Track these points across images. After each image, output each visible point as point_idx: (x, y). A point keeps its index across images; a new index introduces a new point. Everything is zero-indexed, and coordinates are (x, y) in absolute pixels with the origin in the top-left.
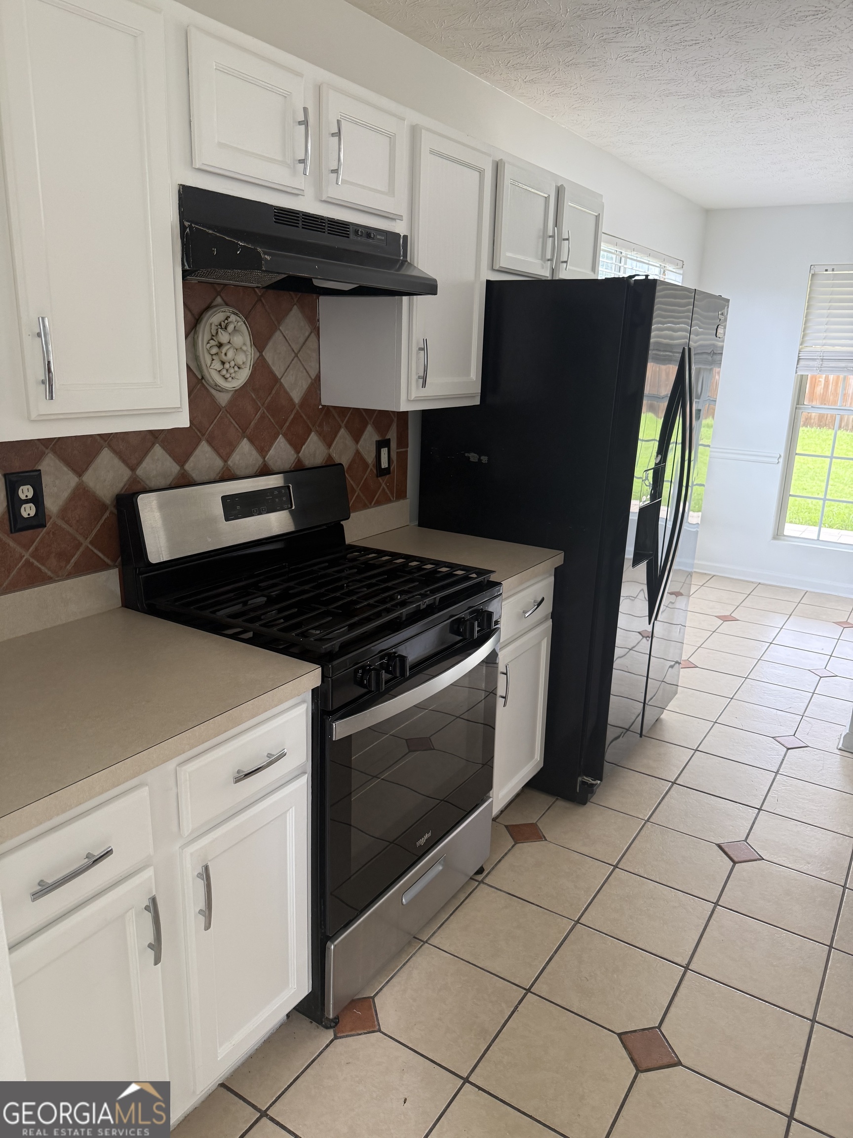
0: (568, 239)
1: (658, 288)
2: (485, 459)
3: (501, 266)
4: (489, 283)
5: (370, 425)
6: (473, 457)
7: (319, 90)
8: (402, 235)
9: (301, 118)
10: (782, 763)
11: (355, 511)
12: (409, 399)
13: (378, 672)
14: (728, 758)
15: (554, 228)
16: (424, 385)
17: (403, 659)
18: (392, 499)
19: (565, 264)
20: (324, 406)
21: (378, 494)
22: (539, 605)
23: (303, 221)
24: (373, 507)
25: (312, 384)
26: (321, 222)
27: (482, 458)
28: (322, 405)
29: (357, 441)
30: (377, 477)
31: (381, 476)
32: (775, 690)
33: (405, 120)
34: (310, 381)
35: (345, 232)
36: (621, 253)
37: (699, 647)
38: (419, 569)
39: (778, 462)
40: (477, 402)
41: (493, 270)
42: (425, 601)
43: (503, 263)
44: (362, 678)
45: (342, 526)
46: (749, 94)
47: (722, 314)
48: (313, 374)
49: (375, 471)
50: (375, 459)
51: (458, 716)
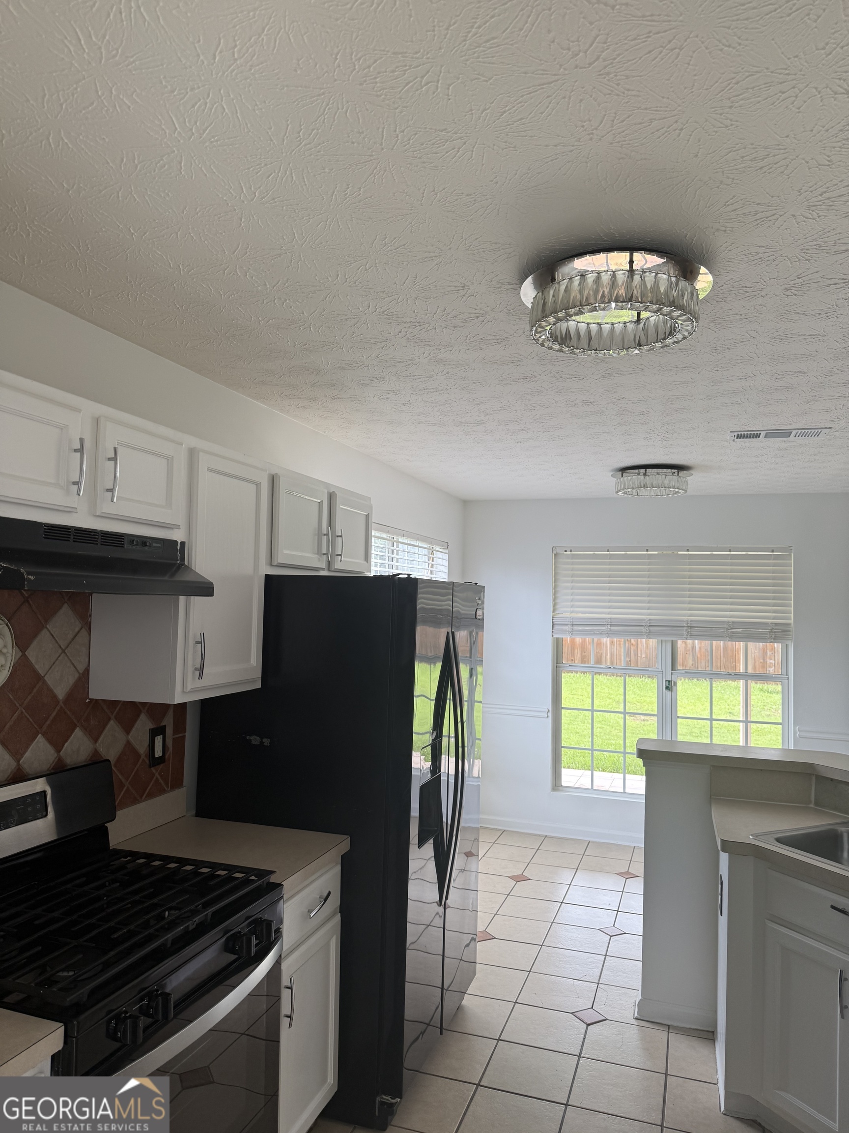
0: (341, 536)
1: (419, 586)
2: (267, 742)
3: (279, 562)
4: (267, 577)
5: (143, 714)
6: (255, 740)
7: (97, 421)
8: (179, 542)
9: (78, 446)
10: (583, 1043)
11: (121, 809)
12: (185, 691)
13: (135, 1018)
14: (530, 1045)
15: (328, 528)
16: (201, 676)
17: (166, 996)
18: (166, 789)
19: (340, 557)
20: (91, 699)
21: (150, 786)
22: (326, 900)
23: (74, 535)
24: (145, 800)
25: (79, 679)
26: (94, 535)
27: (264, 740)
28: (89, 699)
29: (128, 732)
30: (150, 767)
31: (153, 766)
32: (570, 957)
33: (182, 445)
34: (77, 675)
35: (120, 542)
36: (393, 538)
37: (495, 915)
38: (195, 873)
39: (548, 717)
40: (258, 685)
41: (271, 565)
42: (194, 920)
43: (281, 560)
44: (116, 1030)
45: (107, 828)
46: (484, 425)
47: (479, 599)
48: (81, 668)
49: (147, 761)
50: (148, 748)
51: (243, 1032)
